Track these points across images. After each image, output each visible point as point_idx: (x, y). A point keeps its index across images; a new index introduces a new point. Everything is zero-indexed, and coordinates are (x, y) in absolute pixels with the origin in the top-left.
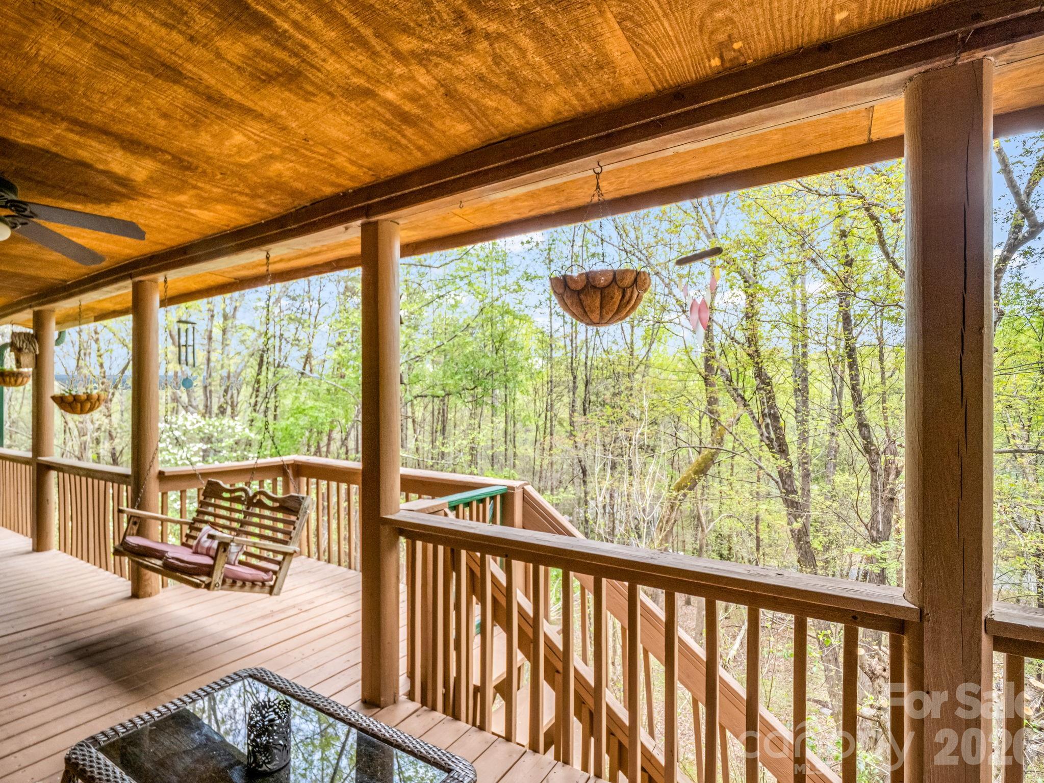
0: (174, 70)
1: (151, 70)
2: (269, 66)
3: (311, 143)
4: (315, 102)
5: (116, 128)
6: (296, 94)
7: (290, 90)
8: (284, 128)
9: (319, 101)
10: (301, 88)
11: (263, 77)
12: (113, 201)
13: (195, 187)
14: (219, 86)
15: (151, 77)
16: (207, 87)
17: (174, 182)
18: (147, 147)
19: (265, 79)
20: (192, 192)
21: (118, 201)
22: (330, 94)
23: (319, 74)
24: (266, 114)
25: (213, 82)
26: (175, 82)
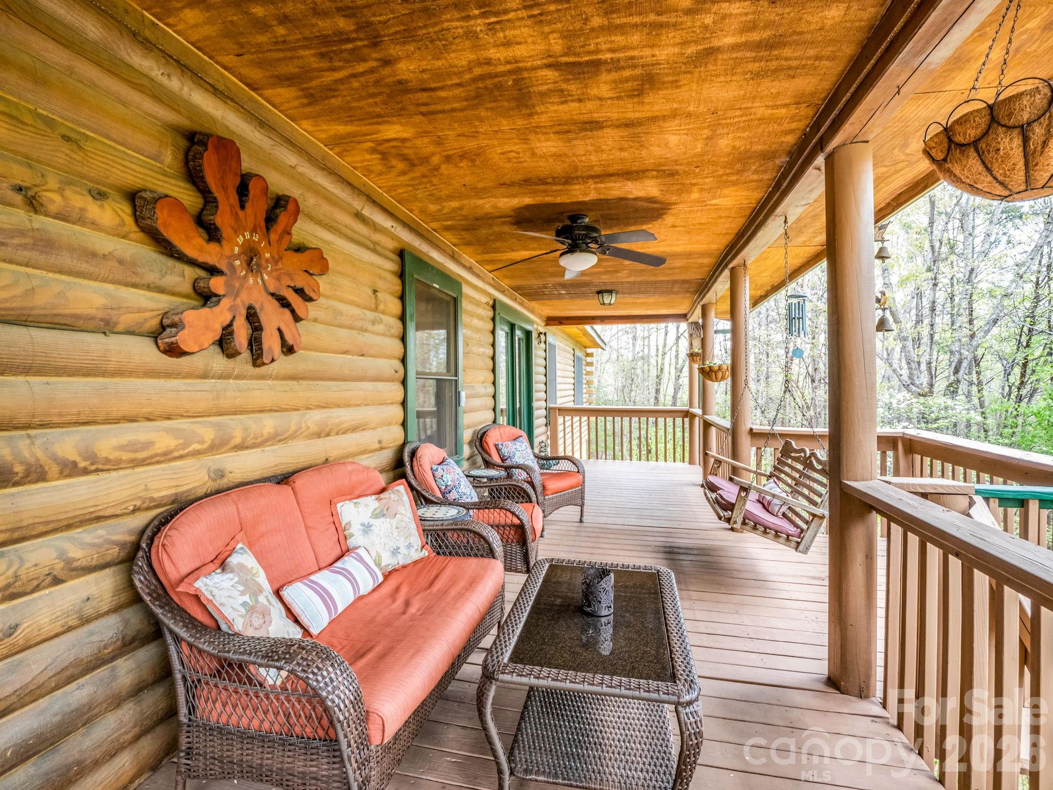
0: (592, 122)
1: (586, 130)
2: (630, 84)
3: (720, 113)
4: (684, 85)
5: (611, 170)
6: (666, 88)
7: (659, 89)
8: (689, 115)
9: (685, 82)
10: (664, 83)
11: (636, 93)
12: (662, 214)
13: (695, 185)
14: (621, 115)
15: (589, 133)
16: (617, 120)
17: (676, 187)
18: (637, 172)
19: (638, 93)
20: (696, 188)
21: (665, 214)
22: (685, 73)
23: (662, 66)
24: (666, 113)
25: (616, 115)
26: (601, 128)
